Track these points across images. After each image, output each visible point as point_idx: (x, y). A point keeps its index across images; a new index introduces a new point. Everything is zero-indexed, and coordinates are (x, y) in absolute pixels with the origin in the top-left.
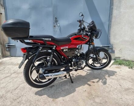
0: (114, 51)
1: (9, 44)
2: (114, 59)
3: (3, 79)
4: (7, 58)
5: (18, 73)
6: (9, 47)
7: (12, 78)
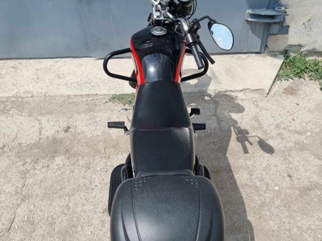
2: (282, 50)
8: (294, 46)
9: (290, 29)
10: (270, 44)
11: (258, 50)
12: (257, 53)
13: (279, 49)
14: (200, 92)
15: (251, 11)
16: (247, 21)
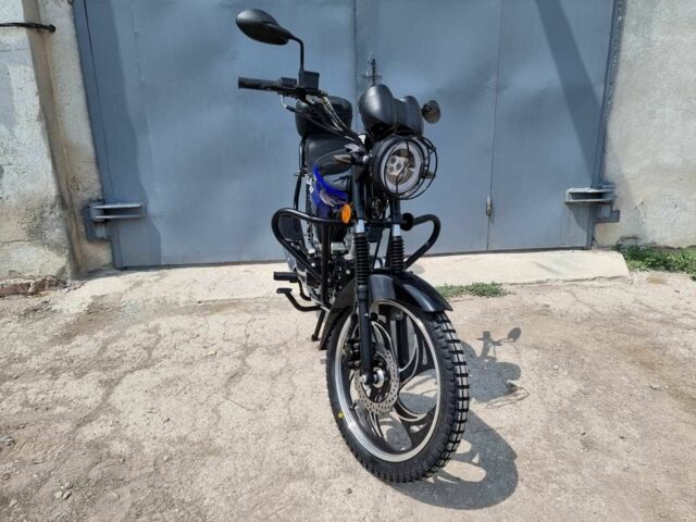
0: (618, 212)
1: (104, 203)
2: (614, 244)
3: (226, 386)
4: (101, 280)
5: (273, 351)
6: (107, 220)
7: (273, 377)
9: (622, 215)
10: (597, 236)
11: (584, 245)
12: (582, 249)
13: (609, 244)
14: (538, 282)
15: (572, 190)
16: (568, 203)
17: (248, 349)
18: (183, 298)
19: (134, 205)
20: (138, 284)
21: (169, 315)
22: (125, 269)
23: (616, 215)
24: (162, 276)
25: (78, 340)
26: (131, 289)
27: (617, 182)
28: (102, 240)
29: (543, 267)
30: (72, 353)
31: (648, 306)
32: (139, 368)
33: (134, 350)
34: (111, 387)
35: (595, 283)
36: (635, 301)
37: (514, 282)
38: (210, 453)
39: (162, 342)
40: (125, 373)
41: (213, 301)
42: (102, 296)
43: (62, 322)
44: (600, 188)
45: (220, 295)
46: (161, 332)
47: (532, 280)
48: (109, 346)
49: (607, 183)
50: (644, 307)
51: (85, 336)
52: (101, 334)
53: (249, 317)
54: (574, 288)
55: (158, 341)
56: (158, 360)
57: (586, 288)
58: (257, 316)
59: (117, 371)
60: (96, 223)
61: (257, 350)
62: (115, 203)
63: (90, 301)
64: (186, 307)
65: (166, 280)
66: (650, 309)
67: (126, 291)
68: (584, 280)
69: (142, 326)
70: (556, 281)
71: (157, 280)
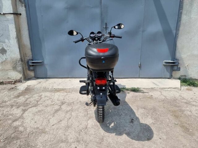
2: (178, 77)
3: (54, 113)
4: (31, 81)
5: (69, 104)
6: (33, 65)
7: (67, 112)
8: (183, 76)
9: (181, 69)
10: (173, 75)
11: (169, 77)
12: (168, 78)
13: (177, 77)
14: (152, 88)
15: (165, 61)
16: (164, 65)
17: (63, 103)
18: (50, 87)
19: (41, 61)
20: (40, 83)
21: (45, 92)
22: (38, 78)
23: (179, 69)
24: (47, 81)
25: (21, 97)
26: (38, 84)
27: (179, 59)
28: (32, 70)
29: (154, 83)
30: (18, 101)
31: (183, 98)
32: (33, 107)
33: (34, 101)
34: (25, 112)
35: (169, 89)
36: (180, 96)
37: (144, 87)
38: (43, 133)
39: (41, 100)
40: (29, 108)
41: (58, 89)
42: (30, 86)
43: (18, 92)
44: (174, 61)
45: (60, 87)
46: (42, 97)
47: (150, 87)
48: (28, 100)
49: (176, 59)
50: (182, 98)
51: (23, 97)
52: (27, 96)
53: (66, 94)
54: (162, 91)
55: (41, 99)
56: (39, 105)
57: (166, 91)
58: (68, 94)
59: (28, 107)
60: (30, 66)
61: (65, 104)
62: (35, 60)
63: (27, 87)
64: (51, 90)
65: (48, 82)
66: (184, 99)
67: (36, 84)
68: (166, 88)
69: (38, 95)
70: (157, 88)
71: (45, 82)
